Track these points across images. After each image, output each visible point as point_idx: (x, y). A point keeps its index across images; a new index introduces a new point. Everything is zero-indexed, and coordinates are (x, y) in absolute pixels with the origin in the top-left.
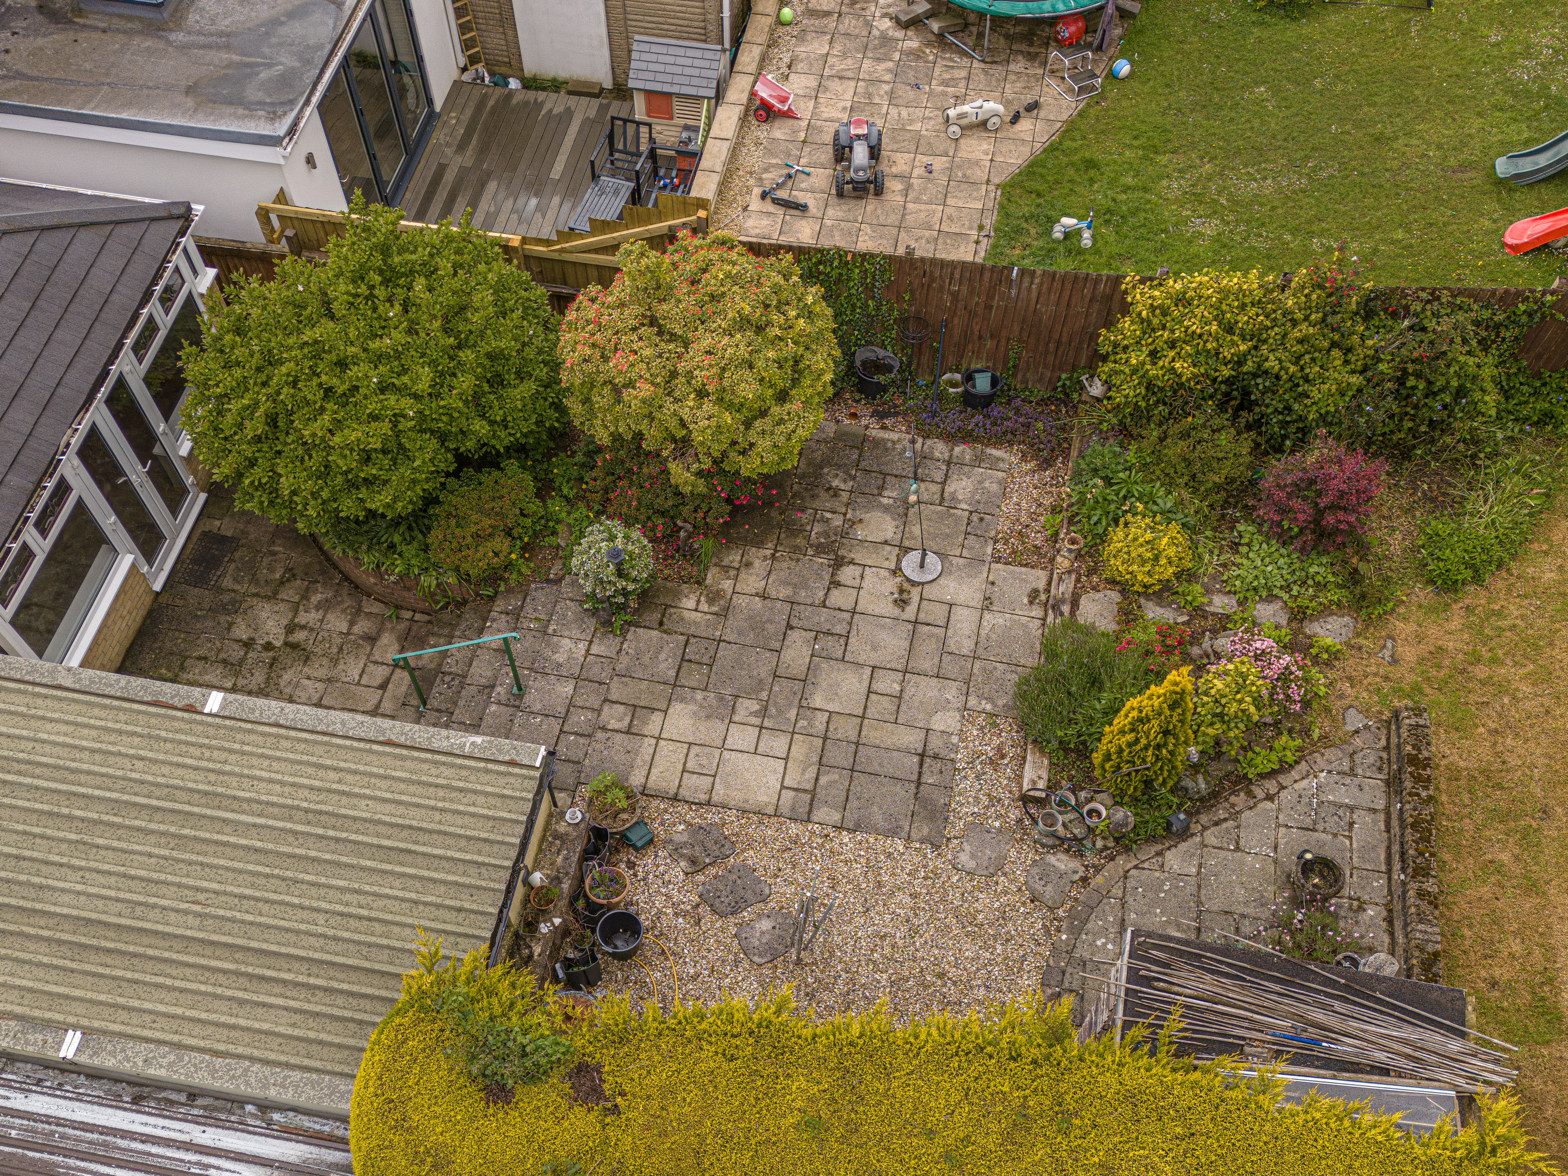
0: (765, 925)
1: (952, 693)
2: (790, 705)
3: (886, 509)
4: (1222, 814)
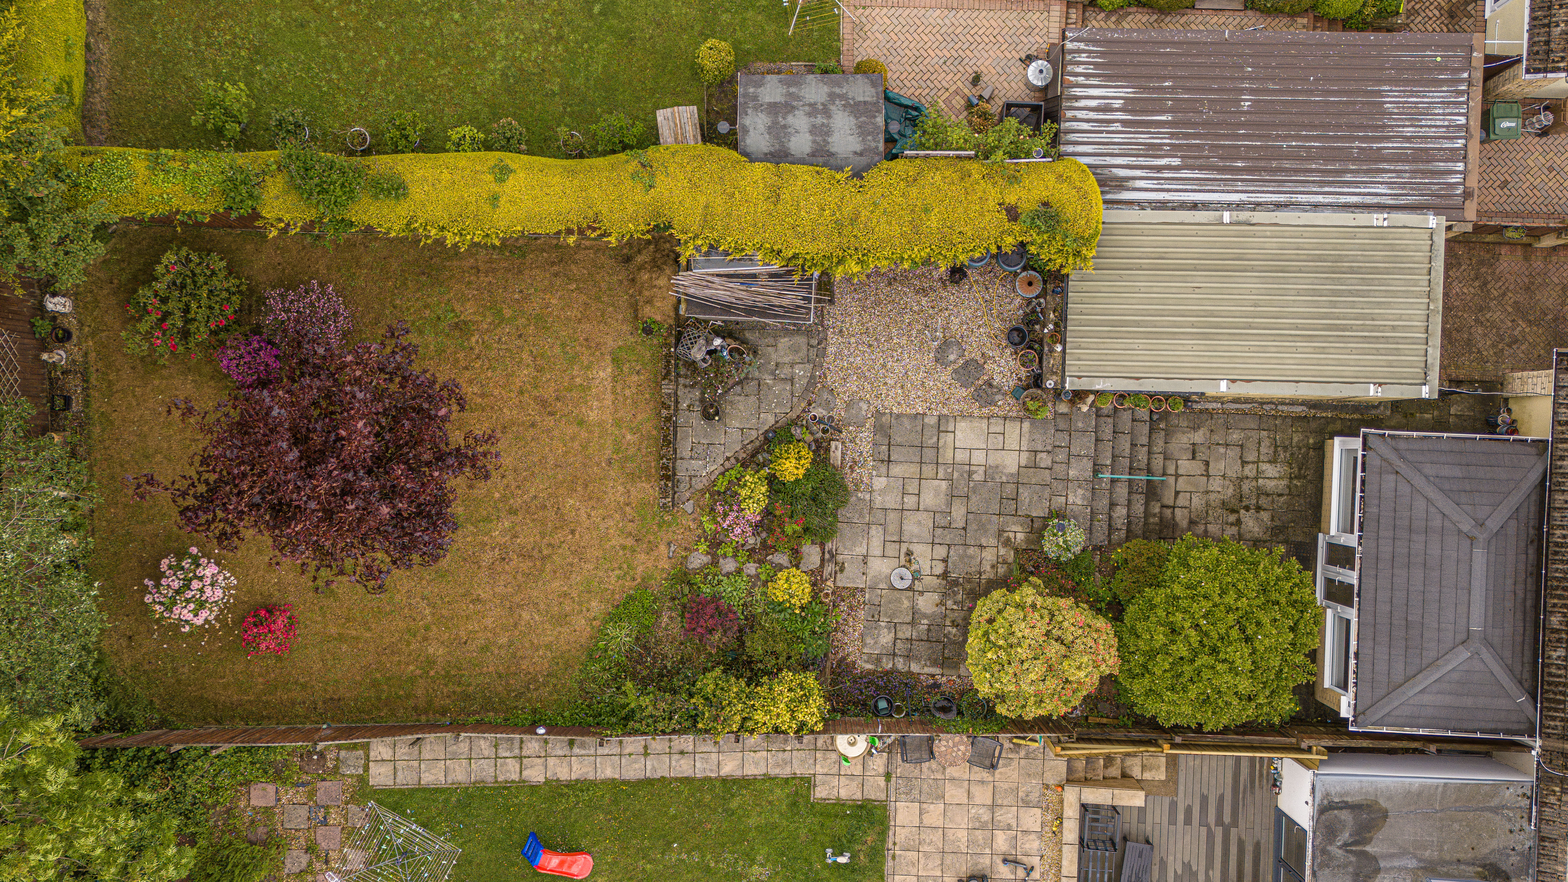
0: (952, 357)
1: (878, 501)
2: (957, 480)
3: (925, 616)
4: (749, 447)
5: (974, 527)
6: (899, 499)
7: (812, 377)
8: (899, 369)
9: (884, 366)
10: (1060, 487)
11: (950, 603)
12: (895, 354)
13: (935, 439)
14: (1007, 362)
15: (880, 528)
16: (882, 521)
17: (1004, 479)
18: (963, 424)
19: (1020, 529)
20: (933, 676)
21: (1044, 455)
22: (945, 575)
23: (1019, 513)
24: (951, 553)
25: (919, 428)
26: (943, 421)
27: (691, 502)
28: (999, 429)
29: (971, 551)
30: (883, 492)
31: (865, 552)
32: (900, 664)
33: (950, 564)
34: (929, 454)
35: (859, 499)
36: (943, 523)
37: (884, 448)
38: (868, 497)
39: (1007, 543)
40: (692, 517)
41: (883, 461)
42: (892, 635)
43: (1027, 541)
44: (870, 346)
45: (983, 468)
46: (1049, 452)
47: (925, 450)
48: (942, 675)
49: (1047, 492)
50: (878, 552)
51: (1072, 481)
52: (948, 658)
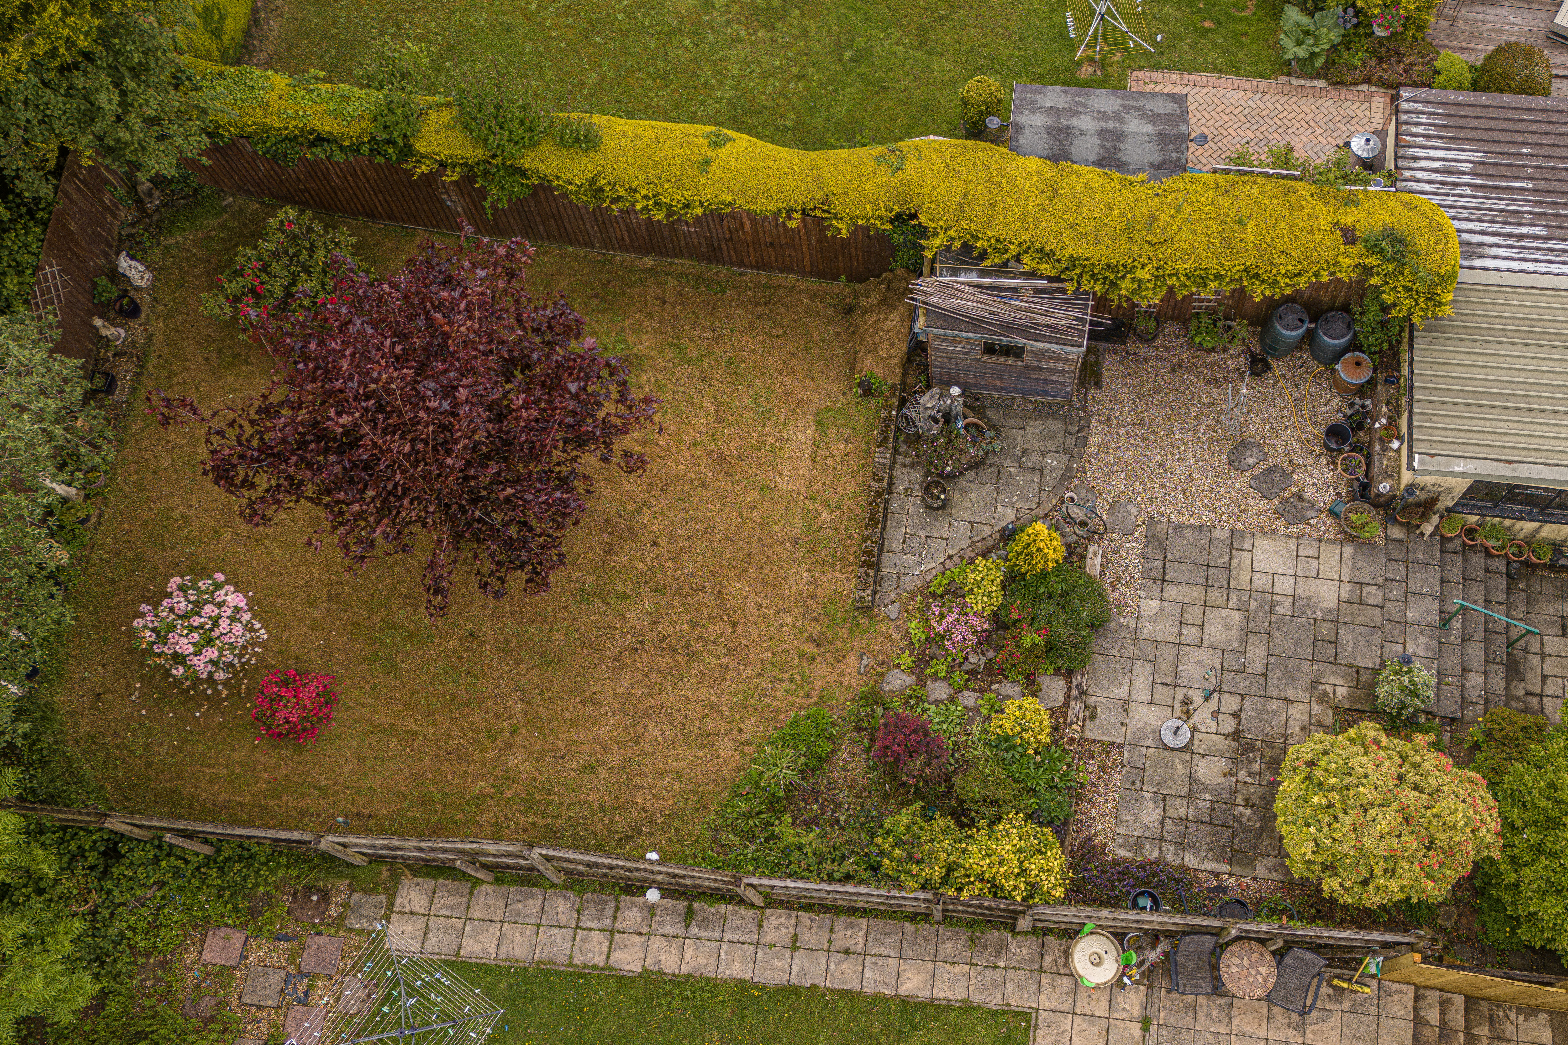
0: (1251, 461)
1: (1147, 629)
2: (1255, 611)
3: (1206, 789)
4: (980, 545)
5: (1278, 673)
6: (1175, 629)
7: (1068, 469)
8: (1180, 469)
9: (1162, 465)
10: (1395, 632)
11: (1242, 774)
12: (1176, 451)
13: (1226, 558)
14: (1322, 473)
15: (1148, 666)
16: (1151, 657)
17: (1319, 615)
18: (1264, 542)
19: (1340, 681)
20: (1217, 875)
21: (1373, 589)
22: (1236, 735)
23: (1340, 661)
24: (1246, 706)
25: (1205, 543)
26: (1237, 537)
27: (897, 605)
28: (1313, 552)
29: (1273, 705)
30: (1154, 619)
31: (1125, 695)
32: (1170, 854)
33: (1243, 721)
34: (1218, 576)
35: (1121, 625)
36: (1235, 665)
37: (1158, 564)
38: (1133, 623)
39: (1323, 698)
40: (896, 623)
41: (1155, 580)
42: (1159, 811)
43: (1351, 697)
44: (1145, 439)
45: (1290, 599)
46: (1379, 586)
47: (1211, 570)
48: (1230, 875)
49: (1377, 637)
50: (1145, 697)
51: (1411, 625)
52: (1240, 851)
